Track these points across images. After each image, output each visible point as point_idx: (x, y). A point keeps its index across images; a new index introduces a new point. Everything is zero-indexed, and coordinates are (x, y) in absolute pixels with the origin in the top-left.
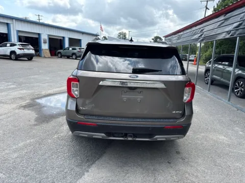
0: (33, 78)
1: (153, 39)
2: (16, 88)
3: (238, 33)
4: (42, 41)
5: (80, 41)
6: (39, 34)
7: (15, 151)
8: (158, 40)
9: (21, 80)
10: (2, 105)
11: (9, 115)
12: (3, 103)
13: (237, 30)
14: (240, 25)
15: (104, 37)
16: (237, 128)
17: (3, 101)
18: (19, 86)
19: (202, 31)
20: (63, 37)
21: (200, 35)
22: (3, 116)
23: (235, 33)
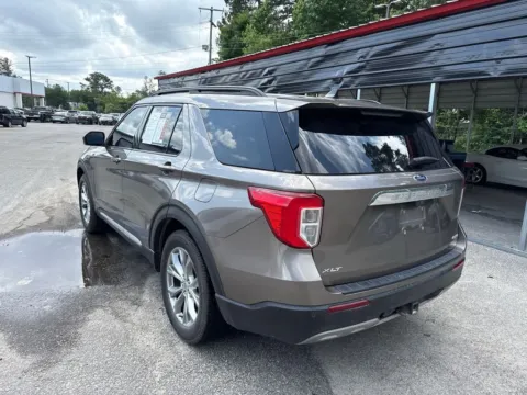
1: (87, 79)
3: (357, 82)
8: (102, 82)
13: (356, 77)
14: (360, 68)
19: (270, 72)
21: (266, 80)
23: (352, 82)
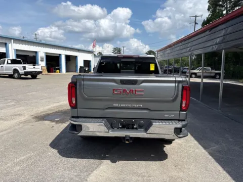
0: (31, 95)
2: (14, 105)
4: (39, 59)
5: (76, 57)
6: (36, 52)
7: (16, 164)
8: (152, 54)
9: (19, 97)
10: (2, 121)
11: (9, 131)
12: (3, 119)
15: (99, 53)
16: (227, 135)
17: (3, 118)
18: (18, 103)
20: (60, 55)
21: (189, 48)
22: (4, 133)
